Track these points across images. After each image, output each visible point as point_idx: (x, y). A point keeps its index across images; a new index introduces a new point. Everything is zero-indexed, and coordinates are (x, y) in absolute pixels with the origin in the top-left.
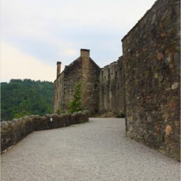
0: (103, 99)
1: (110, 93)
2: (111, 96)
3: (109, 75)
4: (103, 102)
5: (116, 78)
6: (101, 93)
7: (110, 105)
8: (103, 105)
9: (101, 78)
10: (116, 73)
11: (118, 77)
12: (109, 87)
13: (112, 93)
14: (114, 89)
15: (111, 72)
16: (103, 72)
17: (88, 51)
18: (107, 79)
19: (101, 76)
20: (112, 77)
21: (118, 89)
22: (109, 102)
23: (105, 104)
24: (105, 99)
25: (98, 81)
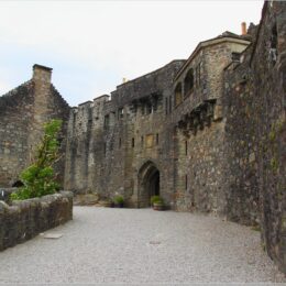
0: (73, 168)
1: (91, 155)
2: (91, 162)
3: (90, 121)
4: (73, 172)
5: (106, 127)
6: (68, 155)
7: (90, 180)
8: (73, 180)
9: (70, 126)
10: (107, 116)
11: (112, 124)
12: (88, 145)
13: (95, 158)
14: (100, 149)
15: (95, 115)
16: (75, 115)
17: (49, 70)
18: (85, 130)
19: (71, 121)
20: (97, 125)
21: (111, 148)
22: (86, 174)
23: (78, 176)
24: (78, 168)
25: (64, 131)
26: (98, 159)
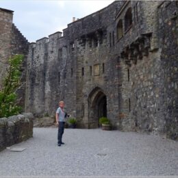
0: (32, 94)
1: (48, 83)
2: (48, 90)
3: (46, 54)
4: (32, 98)
5: (60, 59)
6: (28, 83)
7: (47, 104)
8: (32, 105)
9: (29, 59)
10: (60, 50)
11: (64, 56)
12: (44, 74)
13: (51, 86)
14: (55, 78)
15: (50, 49)
16: (33, 49)
17: (11, 12)
18: (42, 62)
19: (30, 55)
20: (53, 57)
21: (65, 77)
22: (44, 99)
23: (37, 102)
24: (37, 95)
26: (54, 86)
